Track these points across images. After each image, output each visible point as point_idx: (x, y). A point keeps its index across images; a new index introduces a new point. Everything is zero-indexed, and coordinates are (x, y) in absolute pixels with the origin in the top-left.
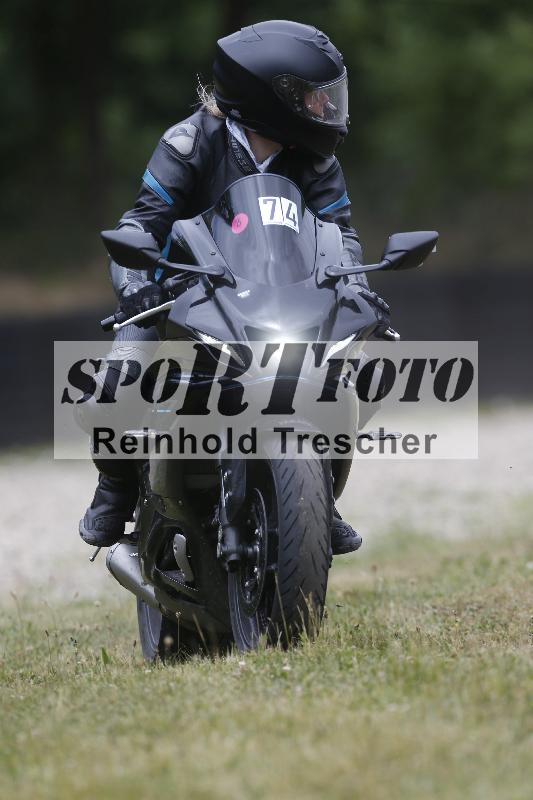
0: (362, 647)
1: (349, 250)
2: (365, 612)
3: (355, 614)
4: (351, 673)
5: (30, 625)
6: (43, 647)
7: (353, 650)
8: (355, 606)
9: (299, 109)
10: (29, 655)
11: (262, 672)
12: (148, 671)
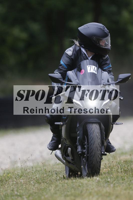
0: (128, 175)
1: (111, 78)
2: (129, 166)
3: (126, 166)
4: (125, 181)
5: (45, 169)
6: (48, 175)
7: (125, 175)
8: (126, 164)
9: (98, 45)
10: (45, 177)
11: (103, 181)
12: (74, 181)
